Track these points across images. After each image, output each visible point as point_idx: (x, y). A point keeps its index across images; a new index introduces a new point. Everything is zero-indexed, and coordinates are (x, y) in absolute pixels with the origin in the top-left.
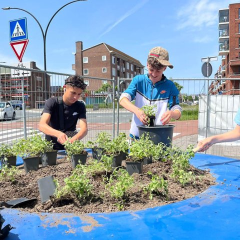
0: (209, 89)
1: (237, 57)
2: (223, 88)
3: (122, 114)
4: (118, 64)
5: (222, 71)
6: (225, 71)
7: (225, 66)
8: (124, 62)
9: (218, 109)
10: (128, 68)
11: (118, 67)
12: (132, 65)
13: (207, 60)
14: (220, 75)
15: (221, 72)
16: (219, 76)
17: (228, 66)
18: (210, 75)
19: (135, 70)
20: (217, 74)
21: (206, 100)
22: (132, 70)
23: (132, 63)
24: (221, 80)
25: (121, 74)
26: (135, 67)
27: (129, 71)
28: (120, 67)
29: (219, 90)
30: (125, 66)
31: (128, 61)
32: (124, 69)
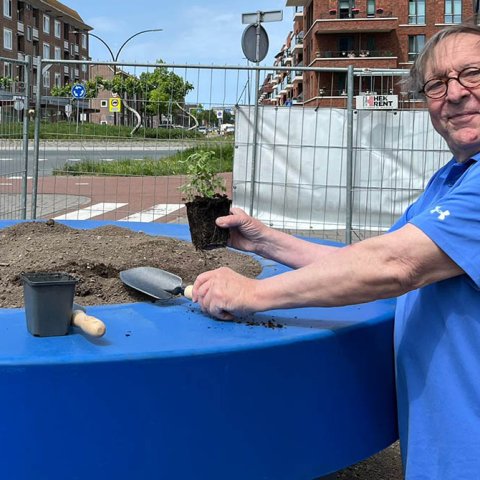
0: (259, 93)
1: (333, 13)
2: (295, 93)
3: (45, 153)
4: (20, 18)
5: (295, 46)
6: (301, 46)
7: (302, 35)
8: (36, 13)
9: (281, 140)
10: (46, 30)
11: (20, 27)
12: (57, 23)
13: (255, 20)
14: (290, 59)
15: (292, 50)
16: (286, 60)
17: (310, 34)
18: (262, 58)
19: (66, 35)
20: (281, 54)
21: (252, 119)
22: (57, 35)
23: (59, 17)
24: (290, 70)
25: (28, 46)
26: (66, 28)
27: (50, 38)
28: (25, 27)
29: (285, 96)
30: (39, 26)
31: (47, 12)
32: (35, 33)
